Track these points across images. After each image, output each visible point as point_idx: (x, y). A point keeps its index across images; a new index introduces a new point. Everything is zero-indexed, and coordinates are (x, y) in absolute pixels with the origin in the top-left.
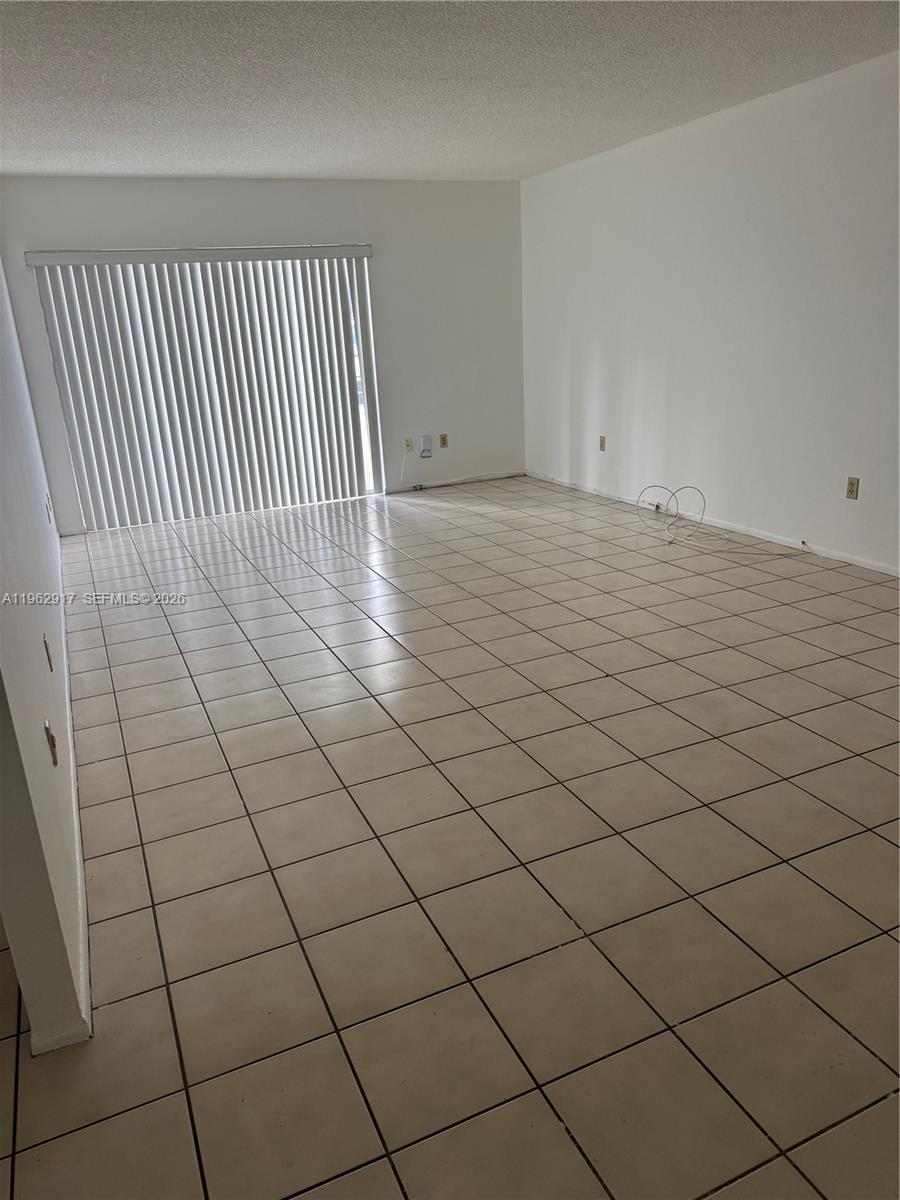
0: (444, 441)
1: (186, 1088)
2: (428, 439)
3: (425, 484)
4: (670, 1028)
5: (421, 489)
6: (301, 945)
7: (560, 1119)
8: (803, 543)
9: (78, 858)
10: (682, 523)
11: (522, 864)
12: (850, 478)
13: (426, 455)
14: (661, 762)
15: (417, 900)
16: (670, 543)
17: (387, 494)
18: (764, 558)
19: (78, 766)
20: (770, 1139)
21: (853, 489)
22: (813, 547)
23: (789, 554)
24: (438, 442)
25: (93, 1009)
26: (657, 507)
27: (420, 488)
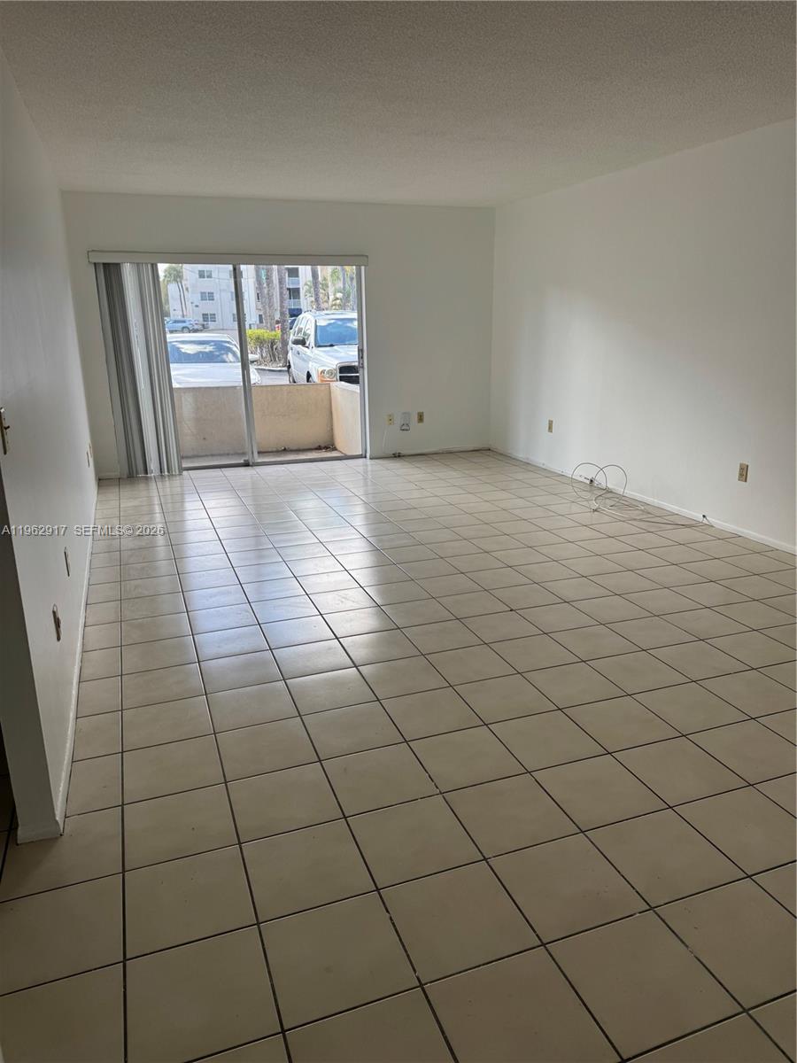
0: (421, 418)
1: (124, 871)
2: (407, 415)
3: (403, 452)
4: (485, 859)
5: (399, 456)
6: (226, 785)
7: (388, 911)
8: (704, 516)
9: (72, 715)
10: (609, 495)
11: (406, 741)
12: (741, 465)
13: (405, 428)
14: (536, 677)
15: (320, 761)
16: (594, 511)
17: (371, 459)
18: (670, 527)
19: (84, 651)
20: (537, 935)
21: (743, 473)
22: (711, 520)
23: (691, 525)
24: (416, 418)
25: (66, 817)
26: (592, 481)
27: (397, 456)
